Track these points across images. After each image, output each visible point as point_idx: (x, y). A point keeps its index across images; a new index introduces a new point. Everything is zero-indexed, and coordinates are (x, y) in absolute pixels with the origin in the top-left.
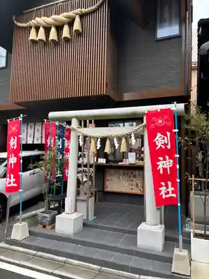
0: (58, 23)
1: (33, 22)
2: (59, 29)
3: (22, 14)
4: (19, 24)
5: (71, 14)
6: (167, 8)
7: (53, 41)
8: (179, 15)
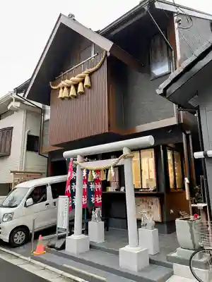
0: (74, 83)
1: (60, 85)
2: (76, 86)
3: (55, 79)
4: (53, 87)
5: (82, 74)
6: (159, 52)
7: (72, 96)
8: (168, 56)
